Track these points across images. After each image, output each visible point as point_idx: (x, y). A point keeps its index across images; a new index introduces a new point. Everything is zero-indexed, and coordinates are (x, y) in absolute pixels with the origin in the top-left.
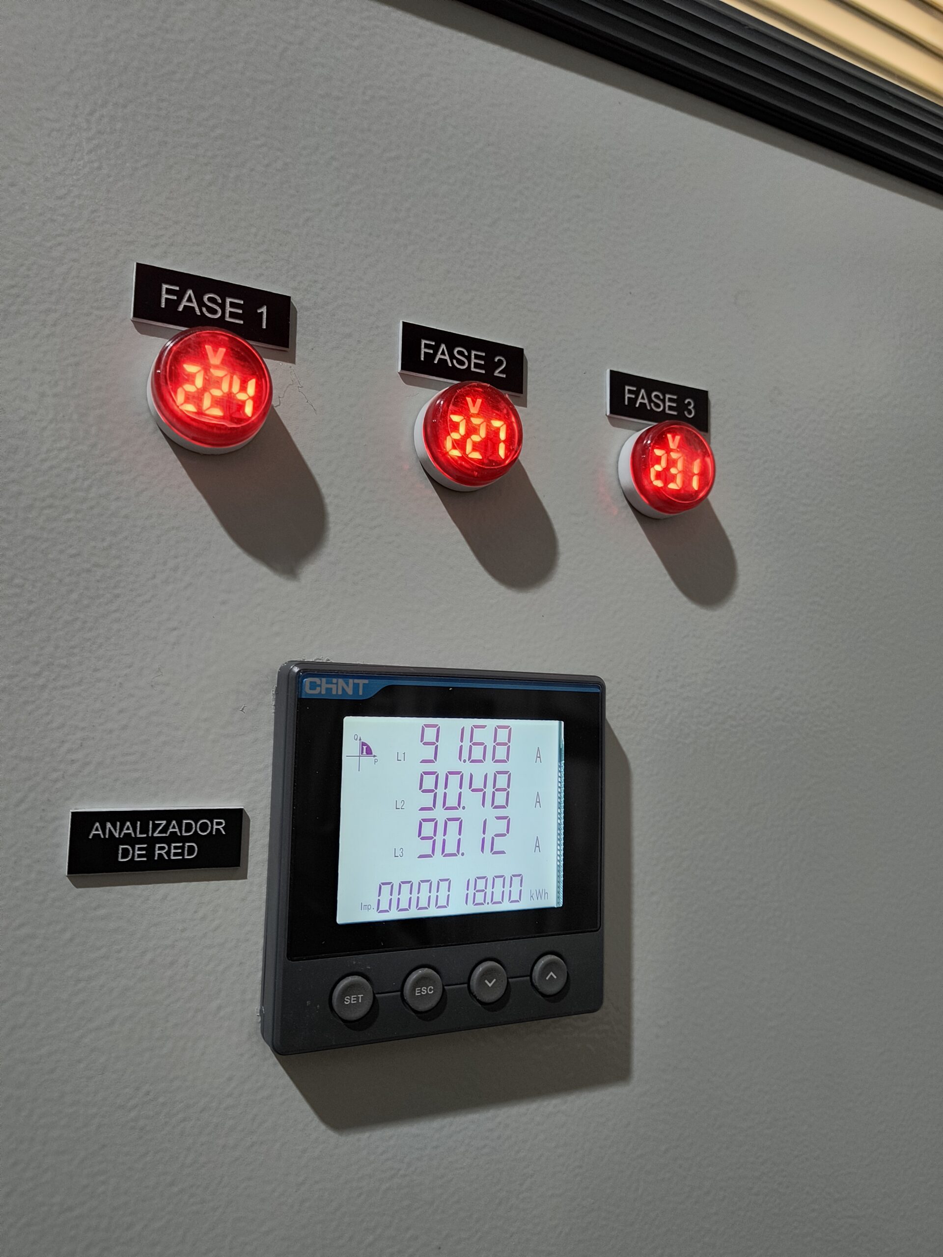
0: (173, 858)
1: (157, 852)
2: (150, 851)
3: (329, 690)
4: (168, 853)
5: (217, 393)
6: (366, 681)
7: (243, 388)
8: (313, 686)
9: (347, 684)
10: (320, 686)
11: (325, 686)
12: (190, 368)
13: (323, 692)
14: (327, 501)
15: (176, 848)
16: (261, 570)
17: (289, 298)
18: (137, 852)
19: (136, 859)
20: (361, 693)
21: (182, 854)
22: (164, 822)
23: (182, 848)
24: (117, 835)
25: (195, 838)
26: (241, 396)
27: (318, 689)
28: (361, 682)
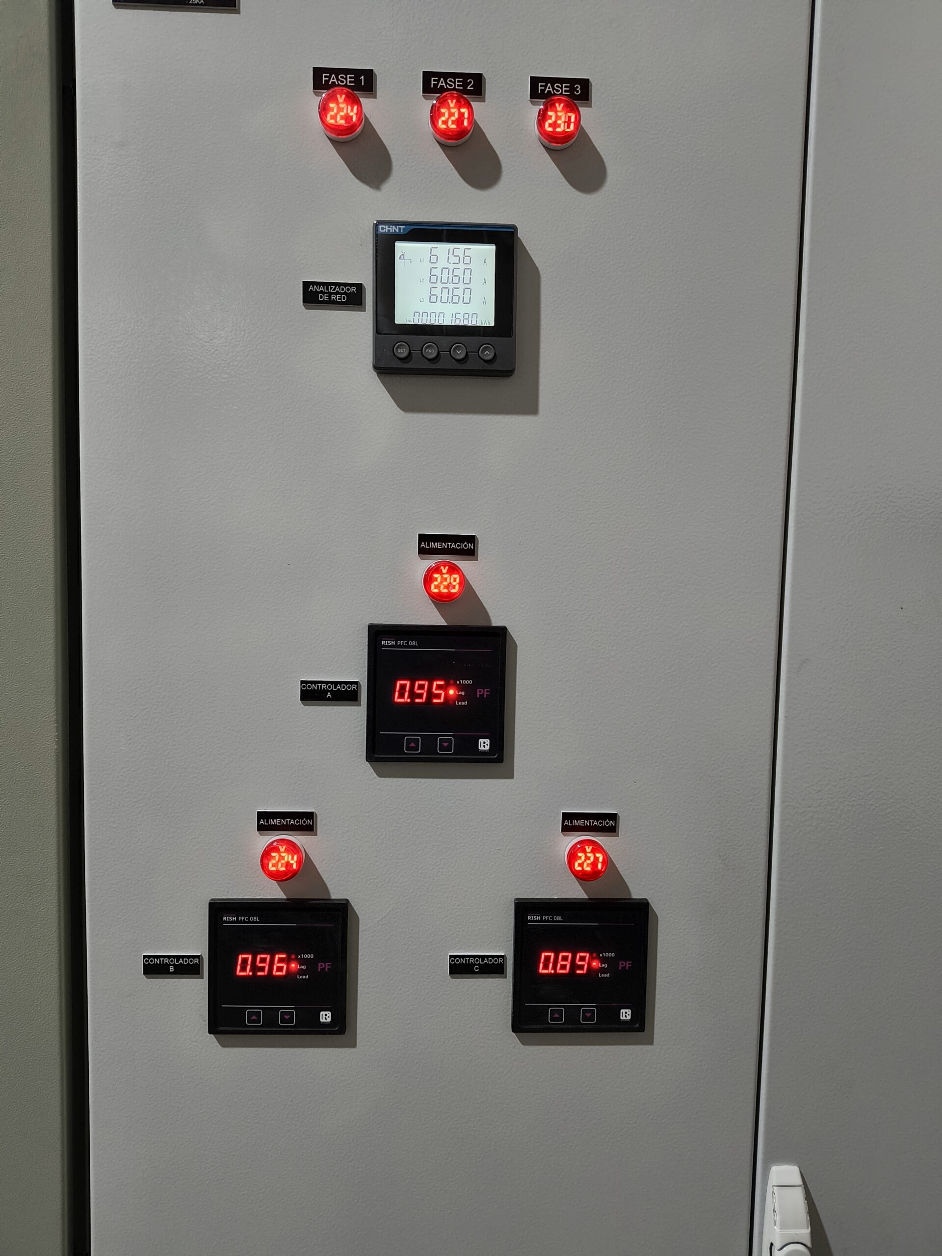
0: (338, 300)
1: (332, 298)
2: (330, 298)
3: (389, 230)
4: (336, 298)
5: (342, 114)
6: (404, 227)
7: (352, 110)
8: (383, 229)
9: (396, 228)
10: (385, 229)
11: (387, 229)
12: (332, 105)
13: (387, 231)
14: (392, 156)
15: (339, 297)
16: (365, 188)
17: (372, 70)
18: (325, 297)
19: (325, 300)
20: (402, 231)
21: (341, 299)
22: (334, 287)
23: (341, 297)
24: (318, 290)
25: (345, 293)
26: (351, 114)
27: (385, 230)
28: (402, 227)
